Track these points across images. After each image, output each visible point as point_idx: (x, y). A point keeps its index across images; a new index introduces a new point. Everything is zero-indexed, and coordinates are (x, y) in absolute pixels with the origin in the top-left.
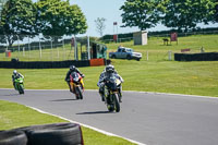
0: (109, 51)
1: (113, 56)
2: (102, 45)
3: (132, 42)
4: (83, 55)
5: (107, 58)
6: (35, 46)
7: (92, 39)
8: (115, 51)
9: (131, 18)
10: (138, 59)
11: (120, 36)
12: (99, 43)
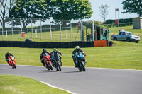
0: (111, 34)
1: (115, 38)
2: (105, 28)
3: (132, 27)
4: (88, 37)
5: (110, 40)
6: (46, 28)
7: (96, 23)
8: (117, 34)
9: (130, 5)
10: (137, 41)
11: (121, 21)
12: (102, 27)
